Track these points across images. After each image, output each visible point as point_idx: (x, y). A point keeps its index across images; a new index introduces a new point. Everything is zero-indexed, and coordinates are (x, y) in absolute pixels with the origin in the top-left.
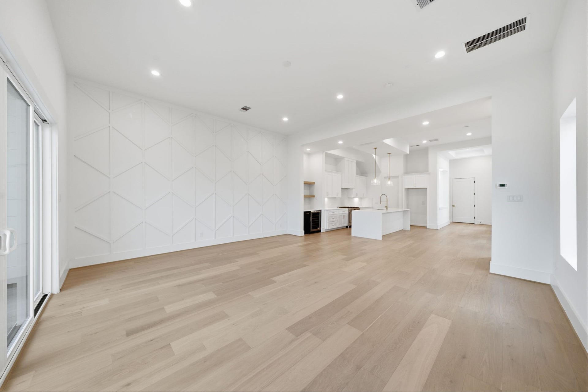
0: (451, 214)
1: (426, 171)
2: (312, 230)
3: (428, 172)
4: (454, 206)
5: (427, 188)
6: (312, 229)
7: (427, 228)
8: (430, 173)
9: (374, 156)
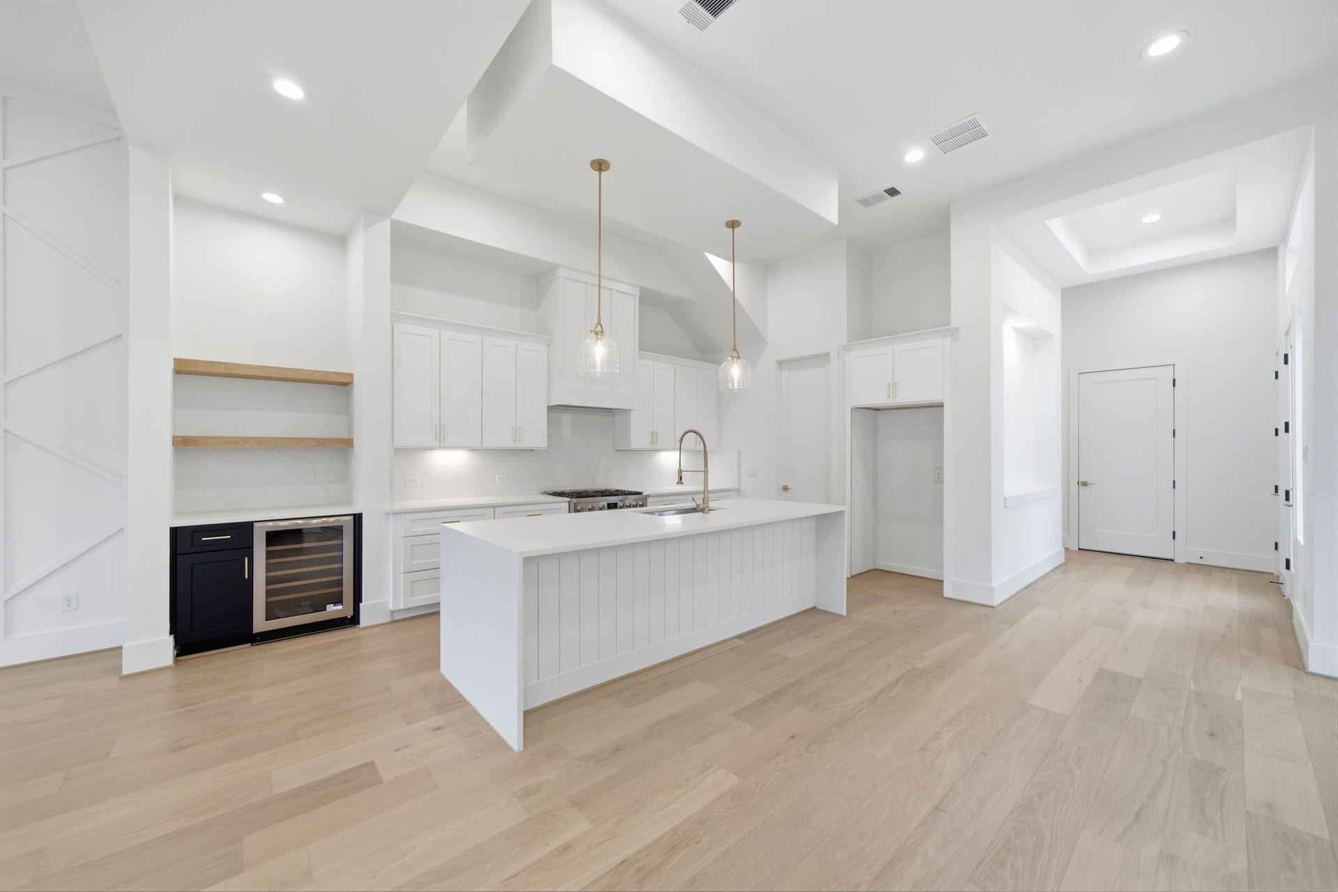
0: (1072, 517)
1: (942, 324)
2: (260, 623)
3: (949, 325)
4: (1085, 484)
5: (941, 406)
6: (269, 616)
7: (947, 592)
8: (957, 329)
9: (722, 266)
